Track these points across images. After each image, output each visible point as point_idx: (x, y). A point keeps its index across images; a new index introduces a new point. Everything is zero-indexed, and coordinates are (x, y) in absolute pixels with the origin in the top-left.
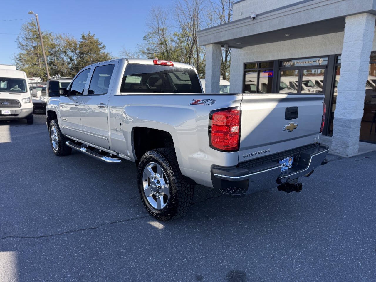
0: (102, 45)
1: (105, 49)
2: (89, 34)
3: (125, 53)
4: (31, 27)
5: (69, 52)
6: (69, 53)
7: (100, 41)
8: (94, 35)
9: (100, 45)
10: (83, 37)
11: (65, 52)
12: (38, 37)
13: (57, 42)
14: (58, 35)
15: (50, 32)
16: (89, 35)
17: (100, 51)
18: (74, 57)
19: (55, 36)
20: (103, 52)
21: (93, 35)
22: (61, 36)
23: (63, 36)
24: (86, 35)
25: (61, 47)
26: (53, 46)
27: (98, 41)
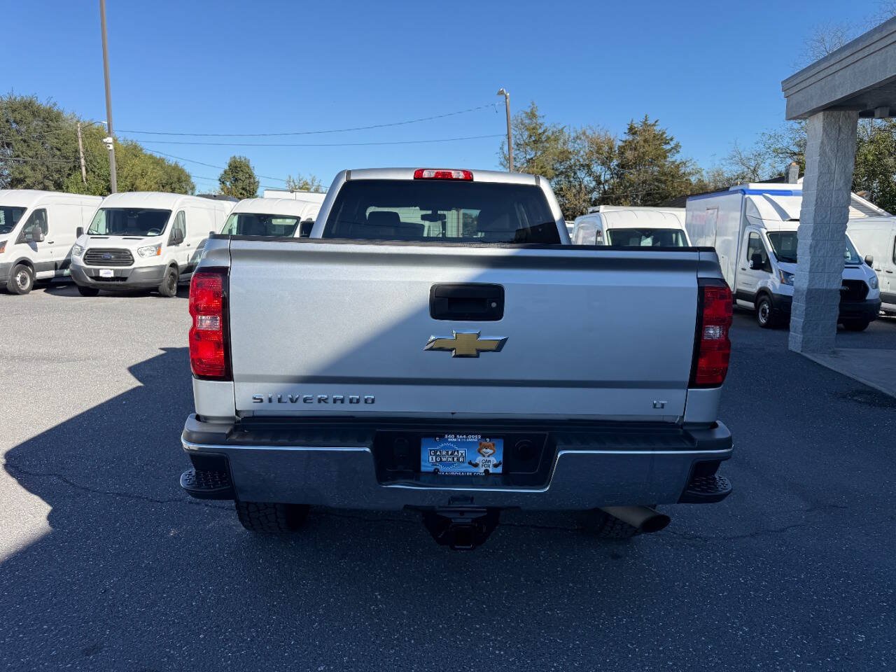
0: (672, 144)
1: (678, 152)
2: (646, 120)
3: (737, 159)
4: (527, 121)
5: (597, 166)
6: (597, 168)
7: (668, 135)
8: (656, 122)
9: (668, 143)
10: (632, 130)
11: (588, 166)
12: (537, 140)
13: (576, 145)
14: (580, 131)
15: (560, 127)
16: (646, 124)
17: (665, 157)
18: (606, 176)
19: (573, 135)
20: (673, 159)
21: (653, 122)
22: (584, 134)
23: (589, 132)
24: (638, 125)
25: (582, 156)
26: (564, 156)
27: (664, 136)
